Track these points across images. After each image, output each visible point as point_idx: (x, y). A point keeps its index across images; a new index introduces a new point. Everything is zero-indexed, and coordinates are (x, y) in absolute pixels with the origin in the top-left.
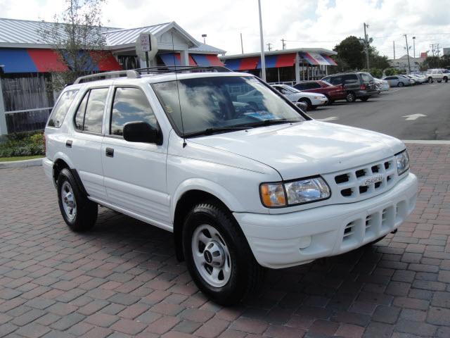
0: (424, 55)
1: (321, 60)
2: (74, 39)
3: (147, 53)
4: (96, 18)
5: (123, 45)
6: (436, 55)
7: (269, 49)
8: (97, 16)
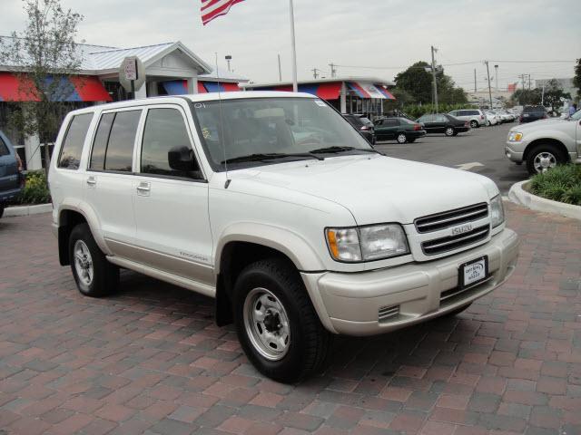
0: (512, 87)
1: (374, 91)
2: (40, 63)
3: (132, 81)
4: (68, 37)
5: (104, 70)
6: (526, 87)
7: (315, 75)
8: (70, 35)
